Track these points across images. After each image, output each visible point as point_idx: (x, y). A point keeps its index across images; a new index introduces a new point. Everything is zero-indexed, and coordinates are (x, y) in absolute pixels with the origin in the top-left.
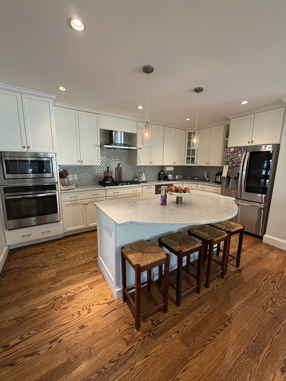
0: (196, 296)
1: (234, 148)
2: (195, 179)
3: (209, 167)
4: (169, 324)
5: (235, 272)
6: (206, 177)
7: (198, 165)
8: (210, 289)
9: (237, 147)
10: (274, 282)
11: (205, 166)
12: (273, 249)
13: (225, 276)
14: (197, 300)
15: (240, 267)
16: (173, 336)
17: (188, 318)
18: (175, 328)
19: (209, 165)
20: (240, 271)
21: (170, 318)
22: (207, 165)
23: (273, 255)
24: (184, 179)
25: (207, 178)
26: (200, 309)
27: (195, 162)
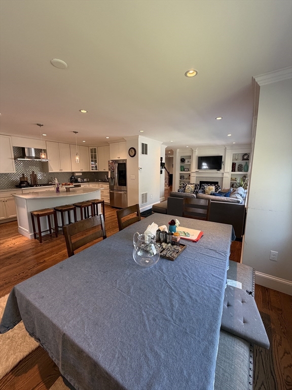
1: (112, 161)
27: (98, 169)
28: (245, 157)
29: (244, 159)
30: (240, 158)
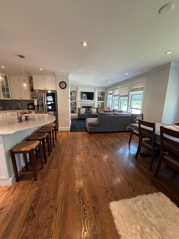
0: (50, 157)
1: (39, 90)
2: (12, 108)
3: (22, 100)
4: (48, 169)
5: (57, 143)
6: (20, 106)
7: (13, 99)
8: (53, 152)
9: (40, 90)
10: (68, 140)
11: (20, 100)
12: (62, 132)
13: (55, 146)
14: (51, 158)
15: (57, 141)
16: (52, 170)
17: (52, 163)
18: (51, 168)
19: (22, 99)
20: (58, 142)
21: (46, 168)
22: (20, 99)
23: (64, 134)
24: (4, 109)
25: (22, 108)
26: (54, 159)
27: (11, 97)
28: (103, 94)
29: (102, 95)
30: (100, 94)
